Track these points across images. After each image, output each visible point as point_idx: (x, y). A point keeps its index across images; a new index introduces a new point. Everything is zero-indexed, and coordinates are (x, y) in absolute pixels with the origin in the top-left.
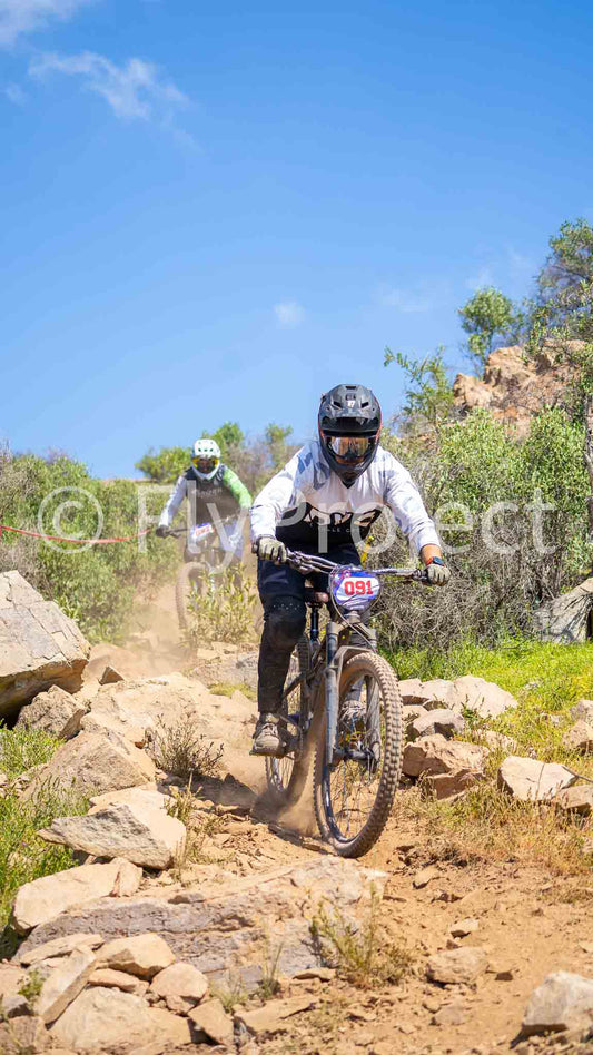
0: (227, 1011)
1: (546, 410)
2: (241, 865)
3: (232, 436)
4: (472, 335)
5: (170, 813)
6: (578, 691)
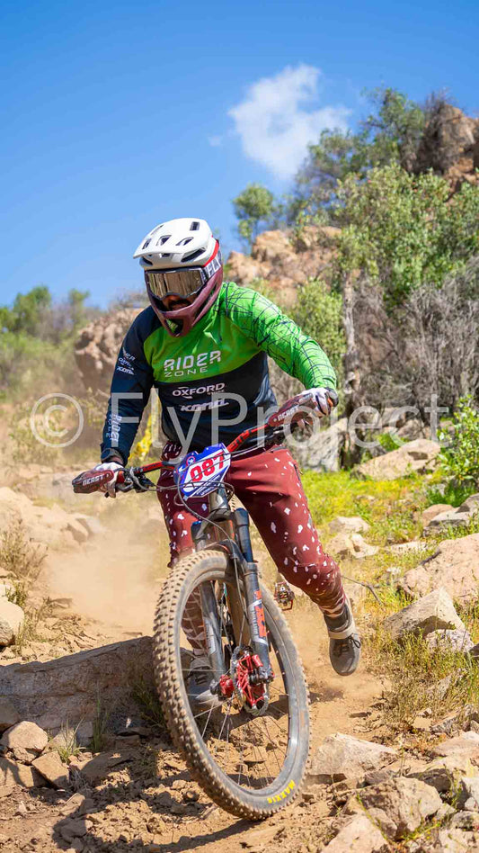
0: (63, 761)
1: (310, 282)
2: (69, 643)
3: (42, 297)
4: (241, 220)
5: (11, 599)
6: (335, 509)
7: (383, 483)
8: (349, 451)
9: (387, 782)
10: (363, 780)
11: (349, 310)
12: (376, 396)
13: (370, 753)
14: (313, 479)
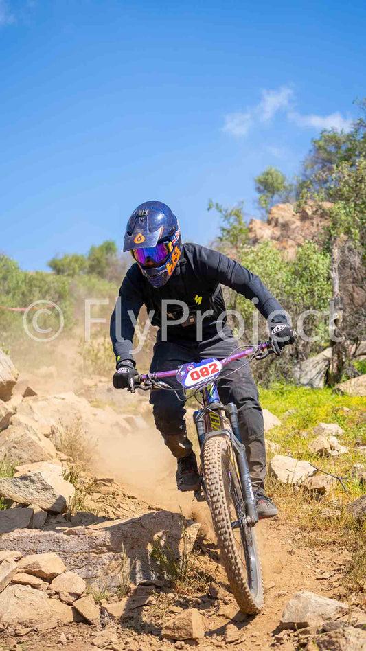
0: (97, 603)
1: (306, 243)
2: (108, 513)
3: (110, 249)
4: (261, 195)
5: (66, 478)
6: (319, 417)
7: (357, 398)
8: (333, 373)
9: (337, 631)
10: (321, 628)
11: (335, 266)
12: (354, 332)
13: (328, 607)
14: (303, 394)
